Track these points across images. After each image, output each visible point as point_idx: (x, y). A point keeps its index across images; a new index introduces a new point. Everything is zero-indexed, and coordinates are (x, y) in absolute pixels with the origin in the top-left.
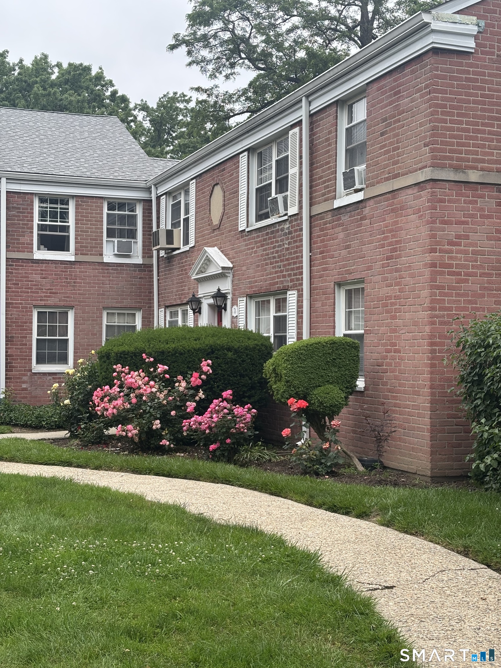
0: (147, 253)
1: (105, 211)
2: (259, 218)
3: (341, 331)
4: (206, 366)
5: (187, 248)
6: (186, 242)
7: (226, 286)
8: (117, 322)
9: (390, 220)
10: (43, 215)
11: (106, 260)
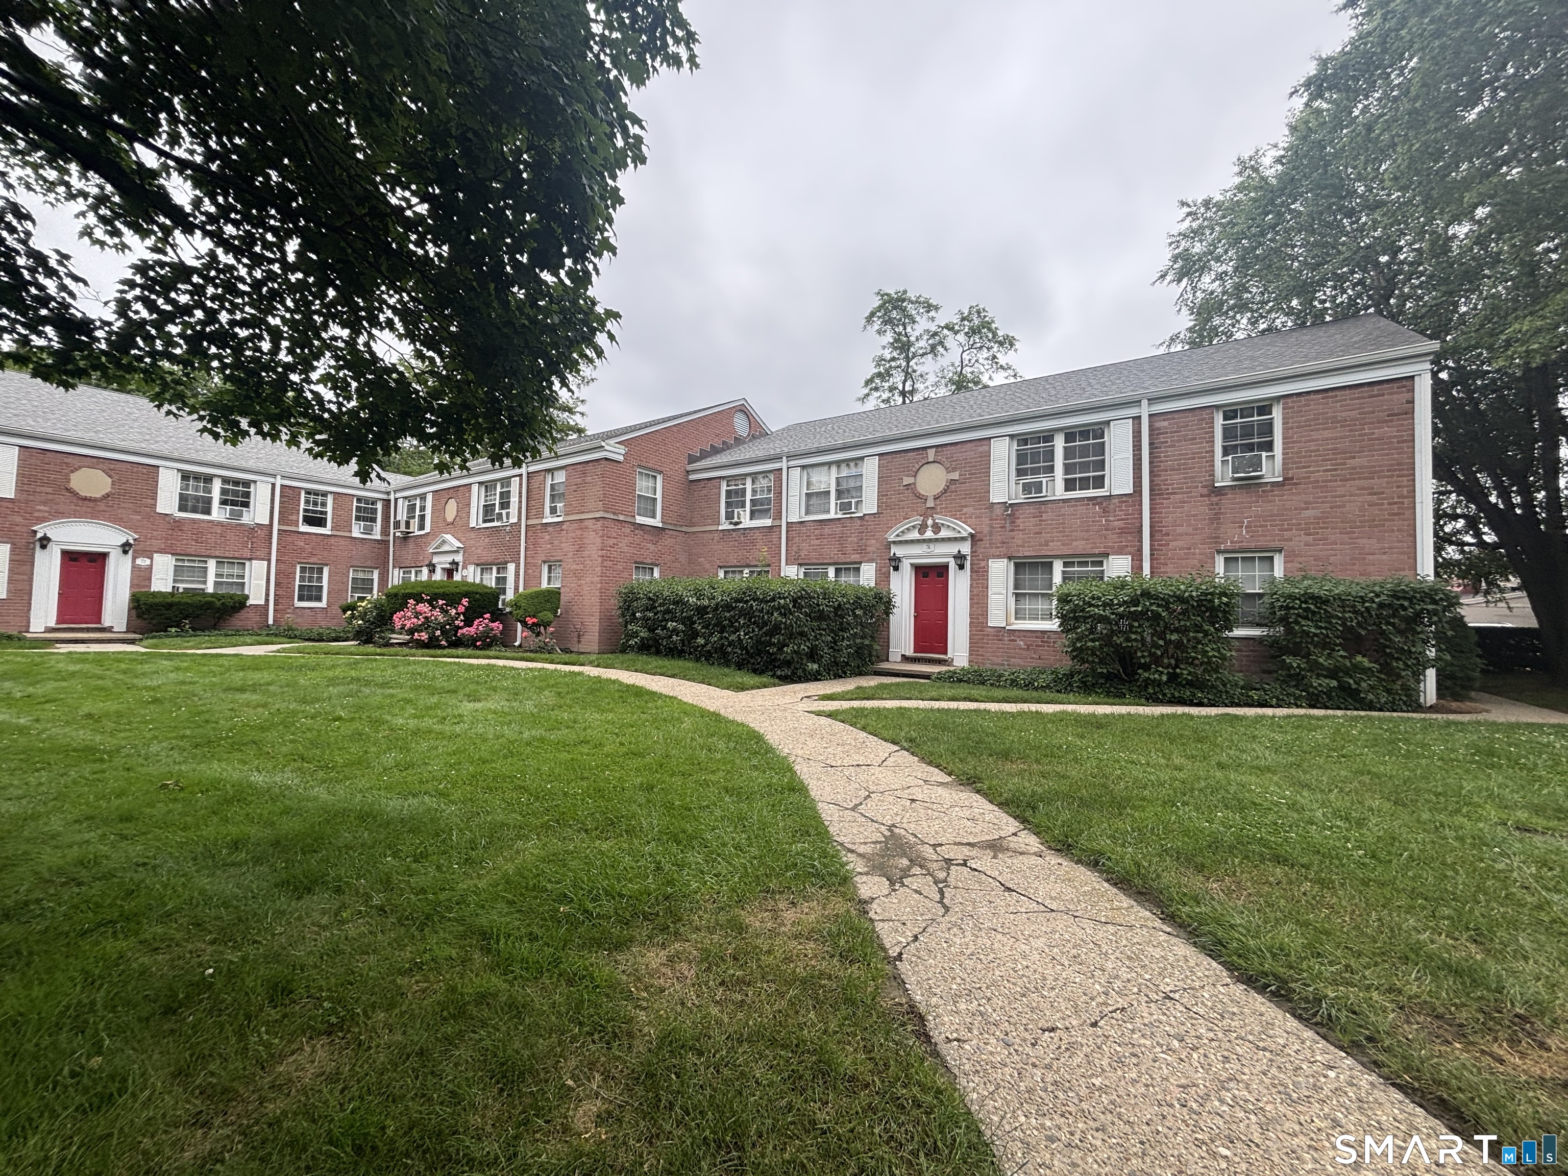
0: (385, 531)
1: (355, 504)
2: (485, 521)
3: (544, 585)
4: (465, 601)
5: (422, 532)
6: (422, 527)
7: (459, 558)
8: (361, 575)
9: (578, 533)
10: (307, 502)
11: (354, 535)
